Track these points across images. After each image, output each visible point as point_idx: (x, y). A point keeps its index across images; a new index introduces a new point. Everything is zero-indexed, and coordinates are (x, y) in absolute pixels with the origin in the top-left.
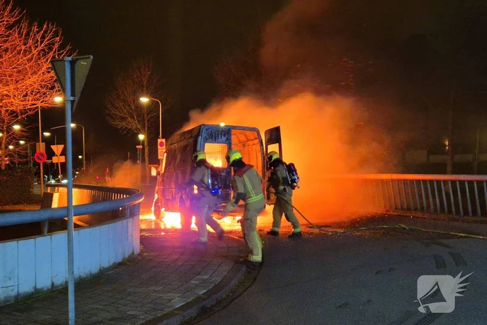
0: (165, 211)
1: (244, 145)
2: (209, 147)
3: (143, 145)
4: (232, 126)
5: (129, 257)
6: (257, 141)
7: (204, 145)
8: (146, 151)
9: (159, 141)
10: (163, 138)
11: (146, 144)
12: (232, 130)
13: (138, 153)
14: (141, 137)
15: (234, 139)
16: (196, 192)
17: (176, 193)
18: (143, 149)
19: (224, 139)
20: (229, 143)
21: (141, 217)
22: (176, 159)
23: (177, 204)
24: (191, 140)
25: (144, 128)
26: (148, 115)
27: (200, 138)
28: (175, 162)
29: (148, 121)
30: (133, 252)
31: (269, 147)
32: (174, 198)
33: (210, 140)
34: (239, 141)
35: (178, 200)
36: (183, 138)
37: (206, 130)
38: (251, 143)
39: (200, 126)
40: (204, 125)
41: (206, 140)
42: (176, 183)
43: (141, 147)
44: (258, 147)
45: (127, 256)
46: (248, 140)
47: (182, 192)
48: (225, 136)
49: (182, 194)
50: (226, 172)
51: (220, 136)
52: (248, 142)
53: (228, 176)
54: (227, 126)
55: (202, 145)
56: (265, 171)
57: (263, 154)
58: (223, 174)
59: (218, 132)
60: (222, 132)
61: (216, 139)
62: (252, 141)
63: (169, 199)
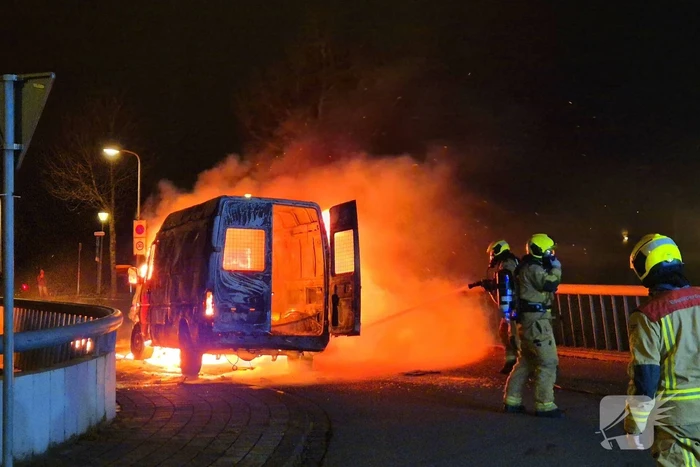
0: (153, 345)
1: (292, 233)
2: (234, 235)
3: (107, 230)
4: (274, 200)
5: (99, 424)
6: (314, 226)
7: (225, 231)
8: (112, 241)
9: (136, 223)
11: (112, 229)
12: (274, 206)
13: (98, 245)
14: (103, 217)
16: (209, 311)
17: (172, 313)
19: (259, 220)
20: (267, 227)
21: (118, 356)
22: (173, 256)
23: (175, 335)
24: (201, 224)
25: (109, 201)
26: (116, 178)
27: (218, 219)
28: (172, 261)
29: (117, 189)
30: (105, 416)
31: (337, 235)
32: (169, 323)
33: (236, 223)
34: (283, 224)
35: (176, 326)
36: (186, 219)
37: (230, 205)
38: (304, 228)
39: (219, 198)
40: (226, 196)
41: (229, 223)
42: (175, 299)
43: (102, 233)
44: (318, 237)
45: (94, 423)
46: (299, 224)
47: (184, 313)
48: (261, 216)
49: (184, 316)
50: (263, 280)
51: (252, 215)
52: (300, 227)
53: (265, 285)
54: (266, 199)
55: (221, 233)
56: (330, 278)
57: (326, 247)
58: (257, 282)
59: (250, 208)
60: (256, 209)
61: (245, 221)
62: (306, 226)
63: (160, 325)
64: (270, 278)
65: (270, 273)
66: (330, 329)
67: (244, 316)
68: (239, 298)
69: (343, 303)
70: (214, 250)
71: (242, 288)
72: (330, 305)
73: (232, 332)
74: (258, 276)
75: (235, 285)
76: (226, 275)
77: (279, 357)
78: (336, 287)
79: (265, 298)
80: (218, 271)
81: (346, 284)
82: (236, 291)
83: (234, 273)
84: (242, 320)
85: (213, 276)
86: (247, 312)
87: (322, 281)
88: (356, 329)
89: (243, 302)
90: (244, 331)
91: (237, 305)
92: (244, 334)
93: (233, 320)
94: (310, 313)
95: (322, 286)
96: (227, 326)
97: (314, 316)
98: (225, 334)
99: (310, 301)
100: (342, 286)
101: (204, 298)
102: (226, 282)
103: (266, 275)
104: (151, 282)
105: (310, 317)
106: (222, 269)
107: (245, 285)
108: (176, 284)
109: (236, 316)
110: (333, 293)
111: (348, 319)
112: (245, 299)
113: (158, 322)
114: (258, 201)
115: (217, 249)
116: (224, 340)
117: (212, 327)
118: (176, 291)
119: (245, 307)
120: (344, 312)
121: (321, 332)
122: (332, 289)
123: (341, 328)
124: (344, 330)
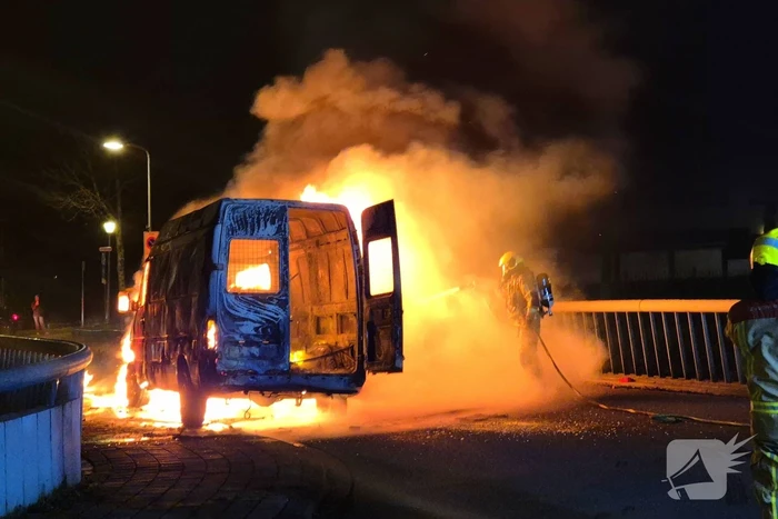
0: (149, 388)
1: (318, 244)
2: (238, 248)
3: (114, 245)
4: (289, 202)
6: (344, 234)
7: (228, 244)
9: (147, 236)
10: (154, 229)
11: (119, 243)
12: (289, 211)
13: (103, 262)
14: (110, 227)
15: (294, 228)
17: (169, 349)
18: (114, 254)
19: (271, 229)
20: (282, 236)
22: (169, 276)
23: (174, 375)
24: (201, 233)
27: (218, 228)
28: (167, 282)
31: (371, 245)
32: (166, 362)
33: (242, 232)
34: (307, 233)
35: (174, 364)
36: (183, 229)
37: (234, 209)
38: (332, 238)
39: (220, 202)
40: (228, 199)
41: (232, 233)
42: (172, 331)
43: (109, 249)
44: (348, 248)
46: (326, 232)
47: (182, 347)
48: (273, 223)
49: (182, 351)
50: (278, 304)
51: (262, 223)
52: (327, 236)
53: (281, 311)
54: (279, 201)
55: (223, 245)
56: (365, 301)
57: (358, 261)
58: (270, 307)
59: (259, 214)
60: (267, 214)
61: (253, 230)
62: (334, 234)
63: (157, 363)
64: (286, 302)
65: (287, 295)
66: (366, 364)
67: (255, 350)
68: (248, 328)
69: (380, 331)
70: (215, 267)
71: (252, 316)
72: (366, 334)
73: (241, 371)
74: (272, 299)
75: (243, 313)
76: (231, 299)
77: (305, 401)
78: (371, 312)
79: (281, 329)
80: (220, 294)
81: (384, 308)
82: (244, 319)
83: (241, 296)
84: (252, 355)
85: (214, 301)
86: (258, 344)
87: (355, 304)
88: (398, 365)
89: (254, 332)
90: (257, 369)
91: (246, 337)
92: (255, 373)
93: (242, 356)
94: (342, 346)
95: (355, 311)
96: (235, 363)
97: (347, 349)
98: (233, 374)
99: (341, 330)
100: (380, 311)
101: (205, 329)
102: (231, 307)
103: (281, 296)
104: (145, 309)
105: (342, 351)
106: (226, 291)
107: (256, 312)
108: (172, 312)
109: (245, 350)
110: (368, 319)
111: (388, 352)
112: (256, 329)
113: (154, 360)
114: (269, 204)
115: (220, 267)
116: (231, 381)
117: (215, 365)
118: (173, 320)
119: (256, 339)
120: (383, 344)
121: (354, 369)
122: (366, 314)
123: (379, 364)
124: (383, 366)
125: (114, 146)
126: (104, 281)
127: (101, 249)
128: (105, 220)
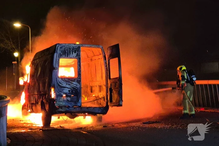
1: (91, 60)
4: (81, 45)
6: (101, 56)
7: (59, 60)
8: (20, 66)
11: (20, 60)
12: (81, 48)
13: (14, 67)
14: (16, 54)
15: (82, 54)
16: (53, 95)
17: (38, 98)
18: (18, 64)
19: (75, 54)
20: (78, 57)
22: (37, 72)
23: (39, 107)
24: (49, 56)
27: (55, 54)
28: (37, 74)
31: (111, 60)
32: (37, 103)
33: (64, 56)
34: (88, 56)
35: (40, 104)
36: (43, 55)
37: (61, 48)
38: (97, 57)
39: (56, 45)
40: (59, 44)
41: (60, 56)
42: (39, 91)
43: (16, 62)
44: (102, 61)
46: (94, 55)
47: (42, 98)
48: (75, 52)
49: (42, 99)
50: (77, 82)
51: (71, 52)
52: (95, 57)
53: (78, 84)
55: (57, 61)
56: (108, 80)
58: (74, 83)
59: (70, 49)
60: (73, 49)
61: (68, 55)
62: (97, 56)
64: (80, 81)
65: (80, 78)
66: (109, 104)
67: (69, 99)
68: (66, 90)
69: (114, 91)
70: (54, 69)
71: (68, 86)
72: (109, 92)
73: (64, 106)
74: (75, 80)
75: (64, 85)
76: (60, 80)
77: (87, 117)
78: (111, 84)
79: (78, 91)
80: (56, 78)
81: (115, 83)
82: (65, 87)
83: (64, 79)
85: (54, 81)
86: (70, 96)
88: (121, 103)
90: (70, 105)
91: (66, 94)
92: (69, 107)
93: (64, 101)
94: (100, 97)
95: (105, 84)
96: (61, 103)
97: (102, 98)
98: (61, 107)
99: (100, 91)
102: (60, 83)
103: (78, 79)
104: (29, 84)
105: (100, 99)
106: (58, 77)
107: (69, 85)
108: (39, 85)
109: (65, 99)
110: (110, 87)
111: (117, 99)
112: (69, 91)
113: (32, 102)
114: (74, 45)
115: (56, 68)
116: (60, 110)
117: (54, 104)
118: (39, 88)
119: (69, 94)
120: (115, 96)
121: (105, 105)
122: (109, 85)
123: (114, 103)
124: (115, 104)
125: (17, 25)
126: (14, 74)
127: (13, 62)
128: (14, 52)
